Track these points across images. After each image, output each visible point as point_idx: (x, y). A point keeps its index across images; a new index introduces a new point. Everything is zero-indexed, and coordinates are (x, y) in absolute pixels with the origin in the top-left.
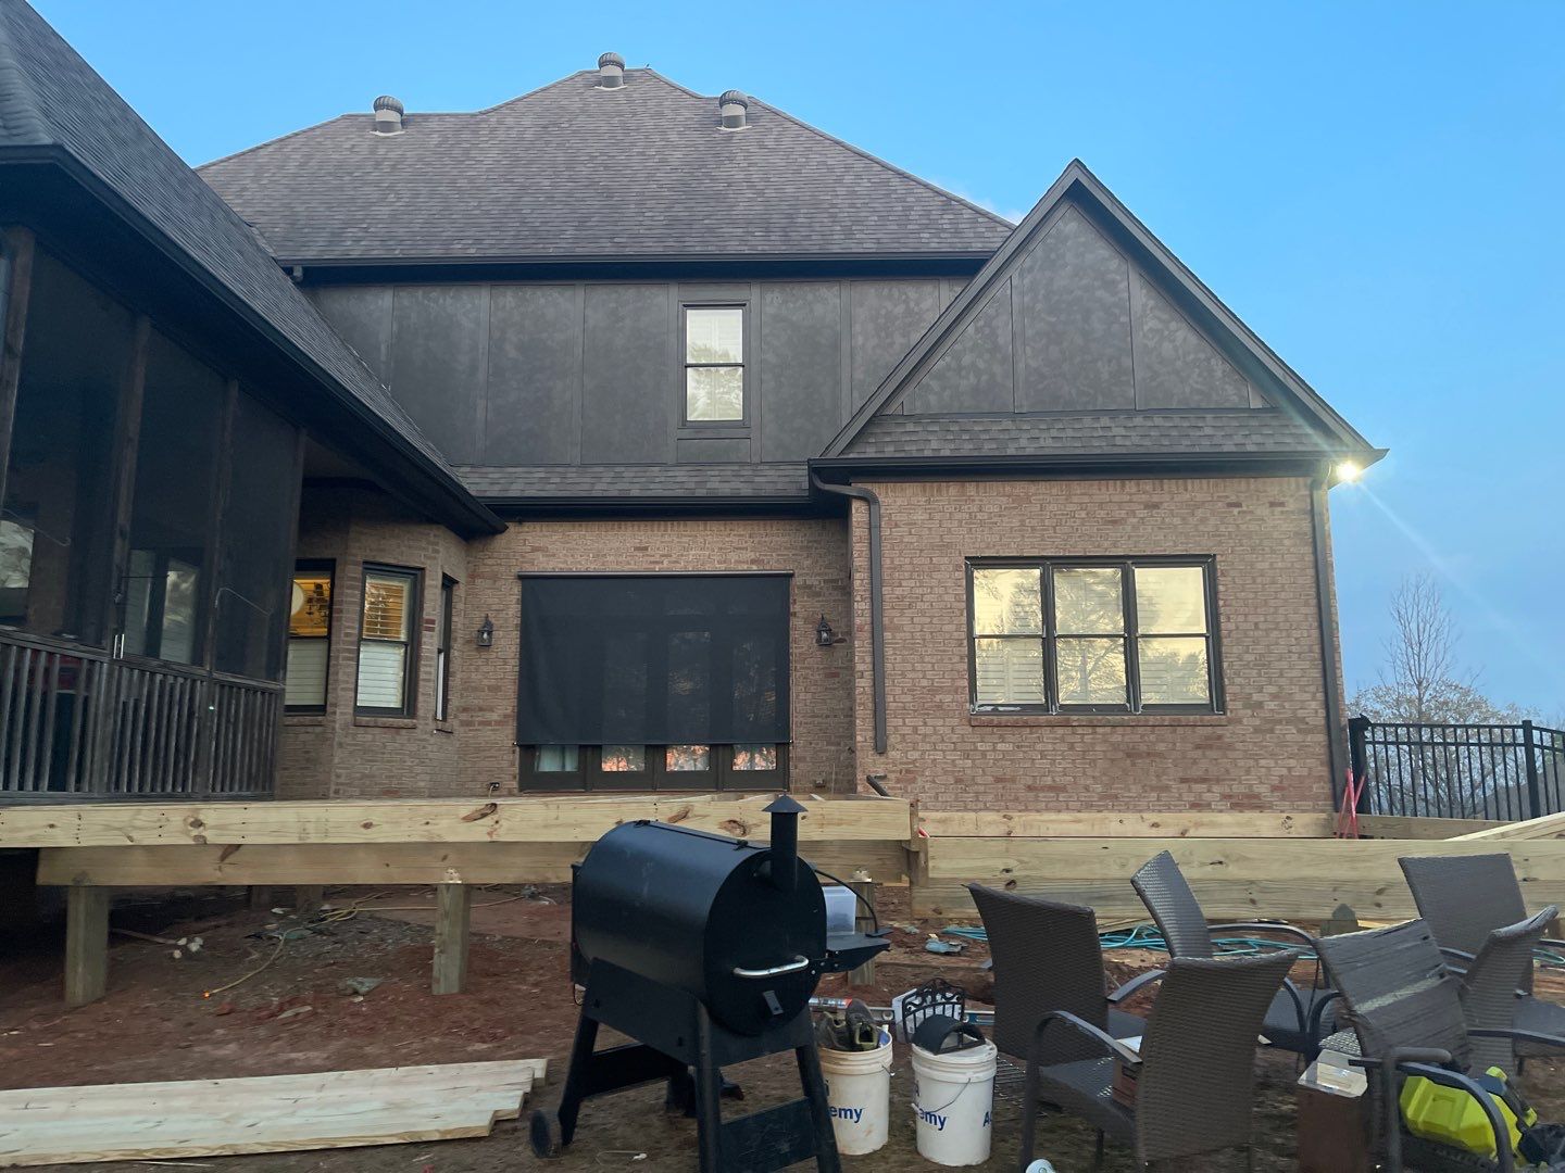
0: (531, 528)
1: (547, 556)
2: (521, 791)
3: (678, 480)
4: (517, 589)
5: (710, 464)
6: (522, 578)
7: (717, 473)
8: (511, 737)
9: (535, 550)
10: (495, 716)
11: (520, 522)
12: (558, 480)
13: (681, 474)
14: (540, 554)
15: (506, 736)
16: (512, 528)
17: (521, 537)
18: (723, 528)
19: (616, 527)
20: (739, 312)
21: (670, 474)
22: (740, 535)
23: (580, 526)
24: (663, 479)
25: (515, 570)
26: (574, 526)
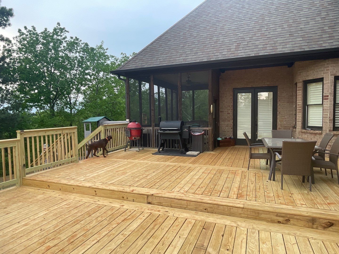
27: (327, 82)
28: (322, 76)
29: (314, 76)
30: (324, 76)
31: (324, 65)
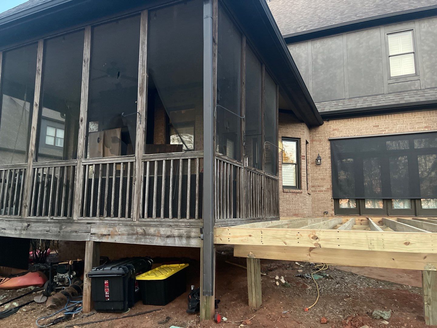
0: (332, 123)
1: (340, 132)
2: (335, 215)
3: (391, 98)
4: (328, 144)
5: (403, 92)
6: (330, 140)
7: (407, 94)
8: (330, 196)
9: (334, 130)
10: (324, 189)
11: (328, 121)
12: (342, 104)
13: (391, 97)
14: (336, 131)
15: (329, 195)
16: (325, 123)
17: (329, 126)
18: (411, 116)
19: (365, 119)
20: (410, 33)
21: (387, 97)
22: (419, 118)
23: (351, 120)
24: (384, 99)
25: (328, 138)
26: (348, 121)
27: (304, 143)
28: (300, 136)
29: (293, 135)
30: (301, 137)
31: (301, 126)
